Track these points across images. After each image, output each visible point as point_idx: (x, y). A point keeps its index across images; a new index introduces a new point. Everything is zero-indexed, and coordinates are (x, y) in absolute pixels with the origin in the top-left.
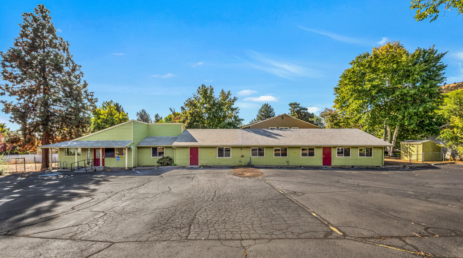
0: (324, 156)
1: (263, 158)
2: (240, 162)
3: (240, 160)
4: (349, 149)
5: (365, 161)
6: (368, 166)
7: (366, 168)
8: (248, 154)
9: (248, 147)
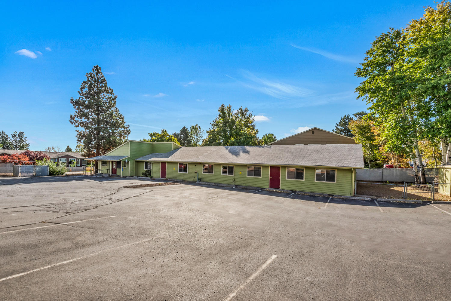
0: (271, 177)
1: (212, 175)
2: (194, 177)
3: (194, 176)
4: (303, 170)
5: (325, 187)
6: (315, 193)
7: (310, 196)
8: (200, 169)
9: (200, 164)
